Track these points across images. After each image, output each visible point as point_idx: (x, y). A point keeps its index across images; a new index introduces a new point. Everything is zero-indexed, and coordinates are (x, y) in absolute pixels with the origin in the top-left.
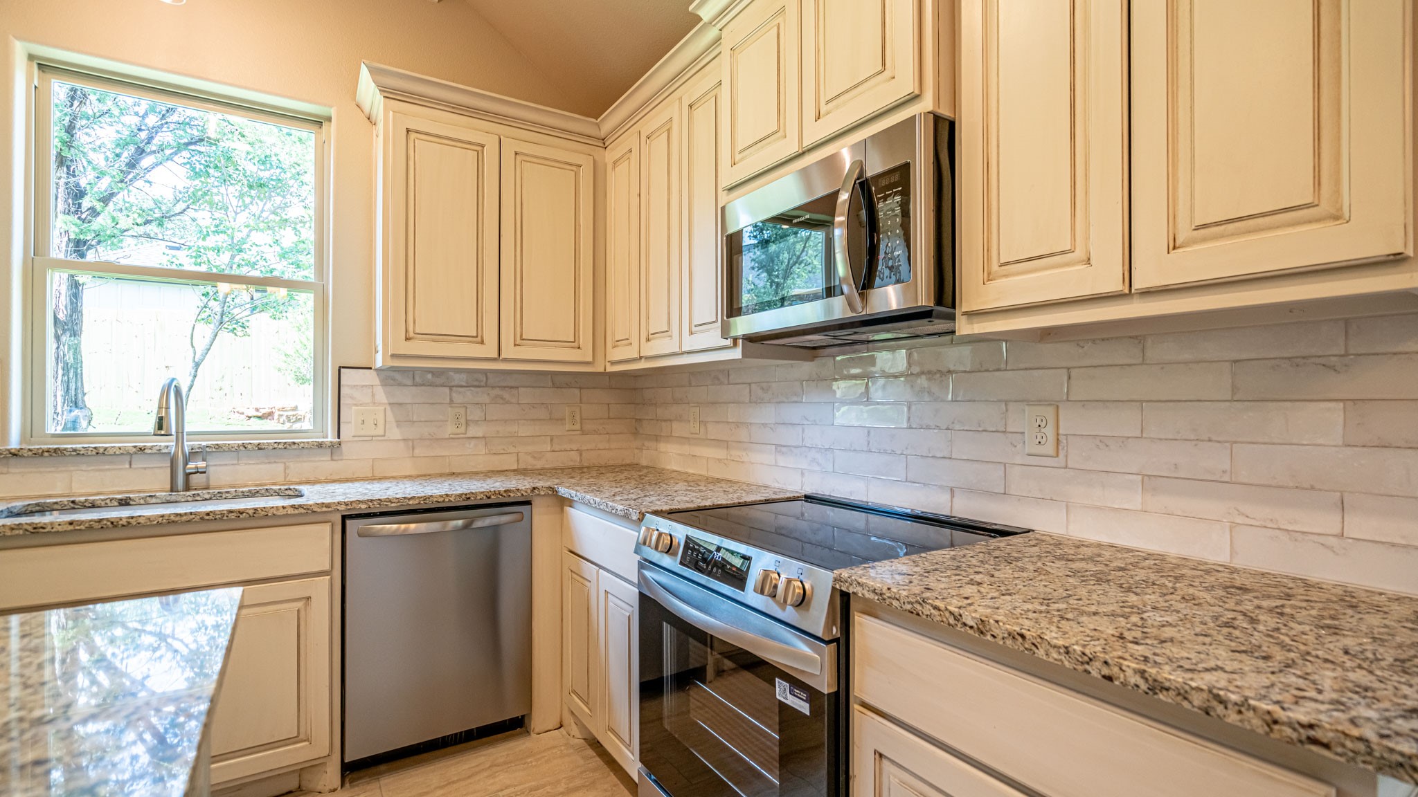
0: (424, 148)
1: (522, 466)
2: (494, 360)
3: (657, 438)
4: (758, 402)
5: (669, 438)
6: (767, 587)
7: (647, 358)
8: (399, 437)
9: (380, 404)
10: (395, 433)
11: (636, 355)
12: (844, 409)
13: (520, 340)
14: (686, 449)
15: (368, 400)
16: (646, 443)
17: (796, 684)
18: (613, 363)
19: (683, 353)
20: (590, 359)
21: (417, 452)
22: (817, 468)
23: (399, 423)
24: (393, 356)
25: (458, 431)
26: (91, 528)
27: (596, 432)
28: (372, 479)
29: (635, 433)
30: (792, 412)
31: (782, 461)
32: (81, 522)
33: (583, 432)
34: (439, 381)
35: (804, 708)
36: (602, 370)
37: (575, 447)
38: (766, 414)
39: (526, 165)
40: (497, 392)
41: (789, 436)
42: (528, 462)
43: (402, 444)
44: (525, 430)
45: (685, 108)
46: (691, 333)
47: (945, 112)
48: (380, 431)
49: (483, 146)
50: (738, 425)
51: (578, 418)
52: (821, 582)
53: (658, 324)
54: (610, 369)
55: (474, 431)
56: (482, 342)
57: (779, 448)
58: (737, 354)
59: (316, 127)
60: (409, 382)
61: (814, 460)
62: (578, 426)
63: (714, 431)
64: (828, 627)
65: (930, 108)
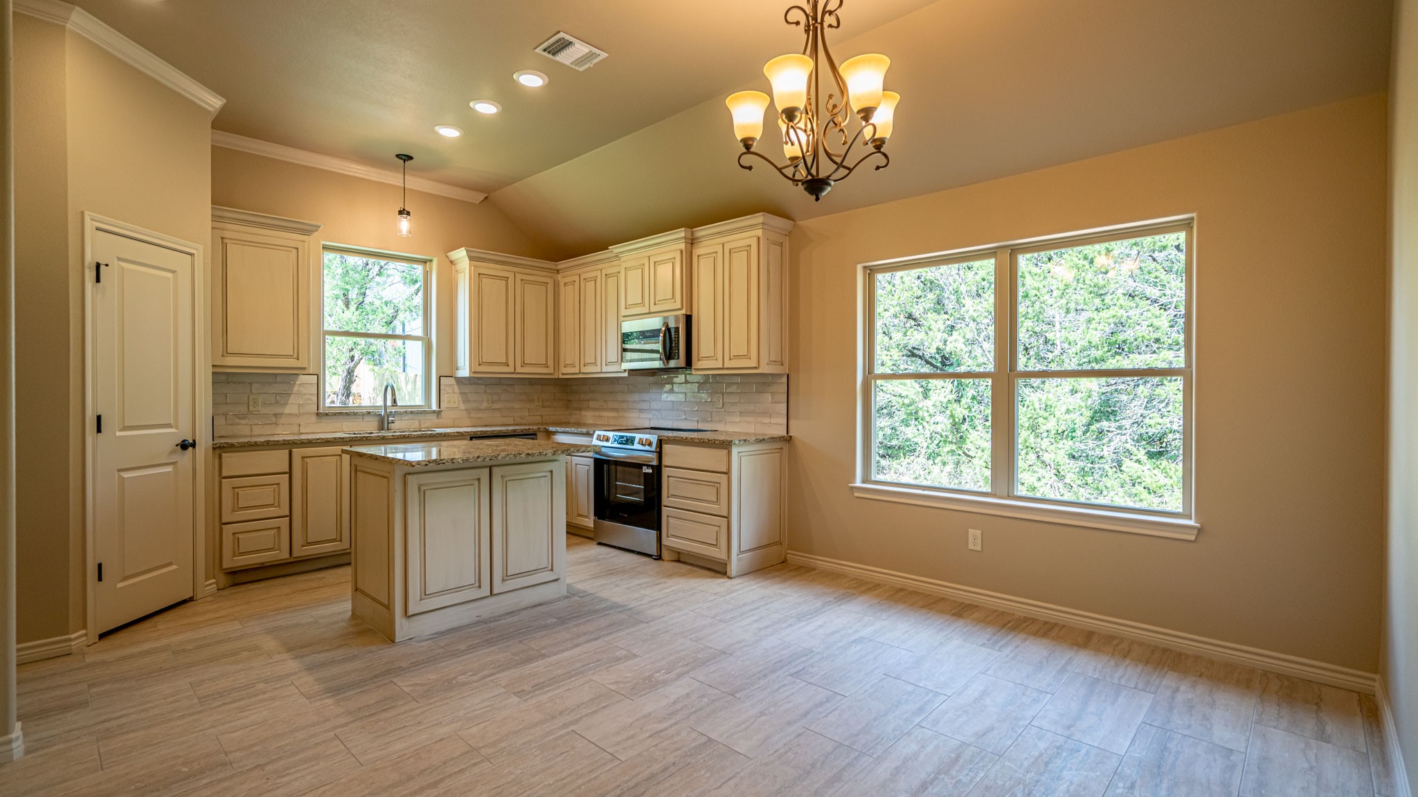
0: (485, 281)
1: (516, 422)
2: (513, 373)
3: (580, 409)
4: (632, 392)
5: (588, 408)
6: (641, 442)
7: (583, 373)
8: (464, 408)
9: (456, 393)
10: (462, 407)
11: (578, 372)
12: (665, 395)
13: (524, 364)
14: (597, 413)
15: (451, 391)
16: (574, 412)
17: (648, 466)
18: (563, 374)
19: (602, 372)
20: (552, 372)
21: (472, 415)
22: (655, 417)
23: (464, 402)
24: (474, 372)
25: (488, 406)
26: (398, 438)
27: (549, 406)
28: (454, 427)
29: (567, 407)
30: (646, 396)
31: (642, 416)
32: (395, 436)
33: (543, 407)
34: (480, 382)
35: (650, 471)
36: (557, 377)
37: (539, 414)
38: (636, 397)
39: (526, 285)
40: (505, 387)
41: (645, 406)
42: (519, 420)
43: (465, 412)
44: (517, 406)
45: (604, 276)
46: (606, 365)
47: (689, 313)
48: (456, 406)
49: (508, 278)
50: (623, 402)
51: (540, 400)
52: (654, 438)
53: (589, 359)
54: (561, 377)
55: (496, 406)
56: (508, 366)
57: (641, 410)
58: (626, 374)
59: (423, 264)
60: (468, 383)
61: (654, 414)
62: (541, 404)
63: (611, 405)
64: (656, 448)
65: (684, 313)
